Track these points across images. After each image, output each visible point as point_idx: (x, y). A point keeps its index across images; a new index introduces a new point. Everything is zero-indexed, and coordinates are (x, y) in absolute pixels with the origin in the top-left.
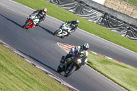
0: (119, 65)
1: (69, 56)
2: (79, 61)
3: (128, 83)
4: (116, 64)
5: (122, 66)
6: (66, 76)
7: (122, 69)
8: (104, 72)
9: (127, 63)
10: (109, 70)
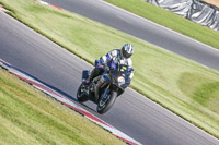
0: (59, 14)
1: (99, 72)
2: (121, 80)
3: (73, 42)
4: (55, 12)
5: (64, 16)
6: (101, 112)
7: (63, 19)
8: (35, 26)
9: (72, 11)
10: (42, 22)
